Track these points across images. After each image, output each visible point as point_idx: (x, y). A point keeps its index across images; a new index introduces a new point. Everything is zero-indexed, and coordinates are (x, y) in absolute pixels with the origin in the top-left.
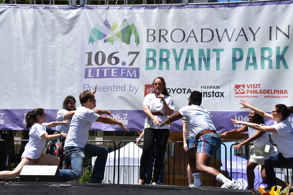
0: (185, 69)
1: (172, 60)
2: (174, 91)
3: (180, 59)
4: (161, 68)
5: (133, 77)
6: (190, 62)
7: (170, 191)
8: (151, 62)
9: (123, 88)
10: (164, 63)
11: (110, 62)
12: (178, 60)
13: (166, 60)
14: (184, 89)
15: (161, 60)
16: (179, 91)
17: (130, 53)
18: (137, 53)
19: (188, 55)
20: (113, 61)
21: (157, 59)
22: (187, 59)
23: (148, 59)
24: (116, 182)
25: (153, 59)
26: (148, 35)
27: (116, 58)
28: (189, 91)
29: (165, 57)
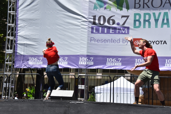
0: (162, 26)
1: (152, 21)
2: (154, 43)
3: (158, 20)
4: (144, 27)
5: (125, 33)
6: (165, 21)
7: (149, 108)
8: (137, 23)
9: (118, 41)
10: (147, 23)
11: (109, 23)
12: (156, 21)
13: (148, 21)
14: (161, 41)
15: (145, 21)
16: (157, 43)
17: (123, 17)
18: (128, 17)
19: (164, 16)
20: (111, 22)
21: (142, 20)
22: (163, 20)
23: (135, 21)
25: (139, 21)
26: (135, 3)
27: (112, 20)
28: (165, 42)
29: (147, 18)
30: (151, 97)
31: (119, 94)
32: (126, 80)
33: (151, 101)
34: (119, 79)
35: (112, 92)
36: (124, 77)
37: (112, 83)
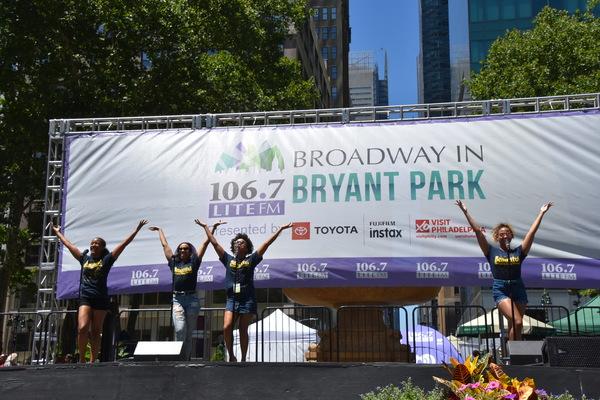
0: (347, 199)
1: (329, 188)
2: (332, 230)
3: (339, 187)
4: (314, 200)
5: (276, 213)
6: (353, 190)
7: (336, 369)
8: (300, 193)
9: (263, 230)
10: (319, 193)
11: (244, 195)
12: (337, 188)
13: (321, 189)
14: (347, 228)
15: (314, 189)
16: (340, 230)
17: (271, 182)
18: (282, 182)
19: (350, 181)
20: (249, 193)
21: (309, 188)
22: (349, 187)
23: (296, 189)
24: (260, 360)
25: (303, 189)
26: (296, 159)
27: (252, 189)
28: (354, 229)
29: (319, 184)
30: (335, 347)
31: (273, 346)
32: (286, 317)
33: (334, 355)
34: (273, 315)
35: (260, 342)
36: (282, 309)
37: (260, 323)
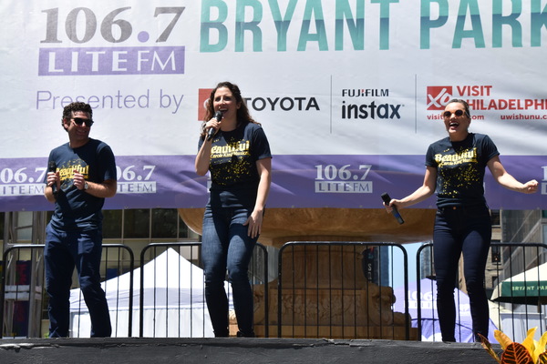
0: (301, 47)
2: (273, 105)
3: (287, 23)
4: (239, 47)
5: (168, 71)
6: (313, 29)
8: (214, 34)
9: (144, 101)
10: (248, 34)
11: (107, 34)
12: (282, 26)
13: (254, 26)
14: (300, 100)
15: (240, 26)
16: (287, 104)
17: (160, 11)
18: (179, 11)
19: (308, 13)
20: (116, 31)
21: (230, 24)
22: (306, 23)
23: (206, 26)
24: (136, 334)
25: (219, 25)
27: (122, 23)
28: (313, 103)
29: (249, 18)
30: (273, 316)
32: (186, 264)
34: (161, 258)
36: (177, 248)
